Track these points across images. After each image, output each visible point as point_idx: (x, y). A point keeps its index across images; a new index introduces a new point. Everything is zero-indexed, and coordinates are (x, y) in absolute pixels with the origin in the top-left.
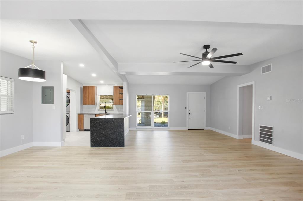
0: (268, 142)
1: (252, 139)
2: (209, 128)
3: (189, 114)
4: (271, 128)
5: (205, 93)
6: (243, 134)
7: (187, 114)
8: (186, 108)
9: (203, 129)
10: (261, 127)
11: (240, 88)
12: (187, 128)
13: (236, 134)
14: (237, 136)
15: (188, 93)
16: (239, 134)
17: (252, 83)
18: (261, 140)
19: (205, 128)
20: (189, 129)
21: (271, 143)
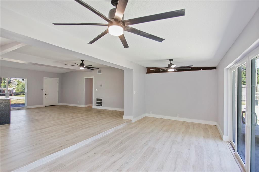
0: (100, 106)
1: (92, 106)
2: (61, 104)
3: (46, 94)
4: (102, 99)
5: (58, 79)
6: (87, 104)
7: (44, 94)
8: (42, 90)
9: (57, 105)
10: (97, 99)
11: (85, 79)
12: (43, 106)
13: (83, 105)
14: (84, 106)
15: (44, 78)
16: (85, 105)
17: (93, 77)
18: (97, 105)
19: (58, 104)
20: (45, 106)
21: (102, 106)
